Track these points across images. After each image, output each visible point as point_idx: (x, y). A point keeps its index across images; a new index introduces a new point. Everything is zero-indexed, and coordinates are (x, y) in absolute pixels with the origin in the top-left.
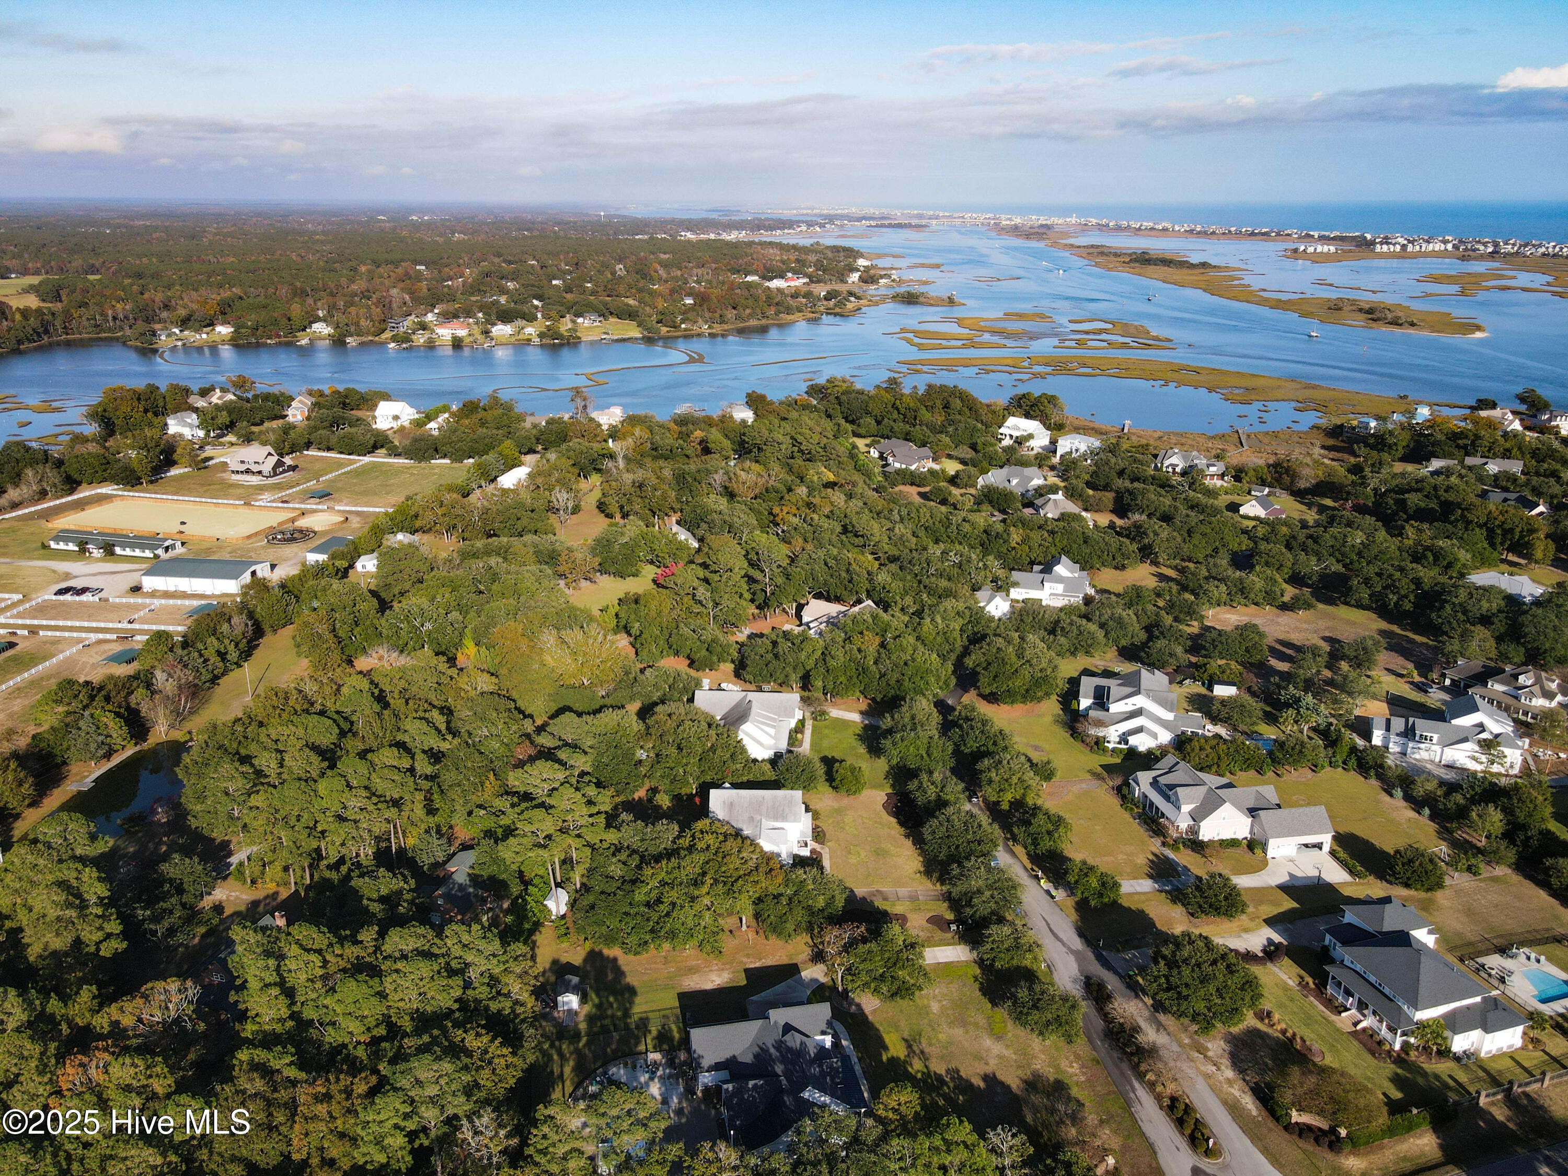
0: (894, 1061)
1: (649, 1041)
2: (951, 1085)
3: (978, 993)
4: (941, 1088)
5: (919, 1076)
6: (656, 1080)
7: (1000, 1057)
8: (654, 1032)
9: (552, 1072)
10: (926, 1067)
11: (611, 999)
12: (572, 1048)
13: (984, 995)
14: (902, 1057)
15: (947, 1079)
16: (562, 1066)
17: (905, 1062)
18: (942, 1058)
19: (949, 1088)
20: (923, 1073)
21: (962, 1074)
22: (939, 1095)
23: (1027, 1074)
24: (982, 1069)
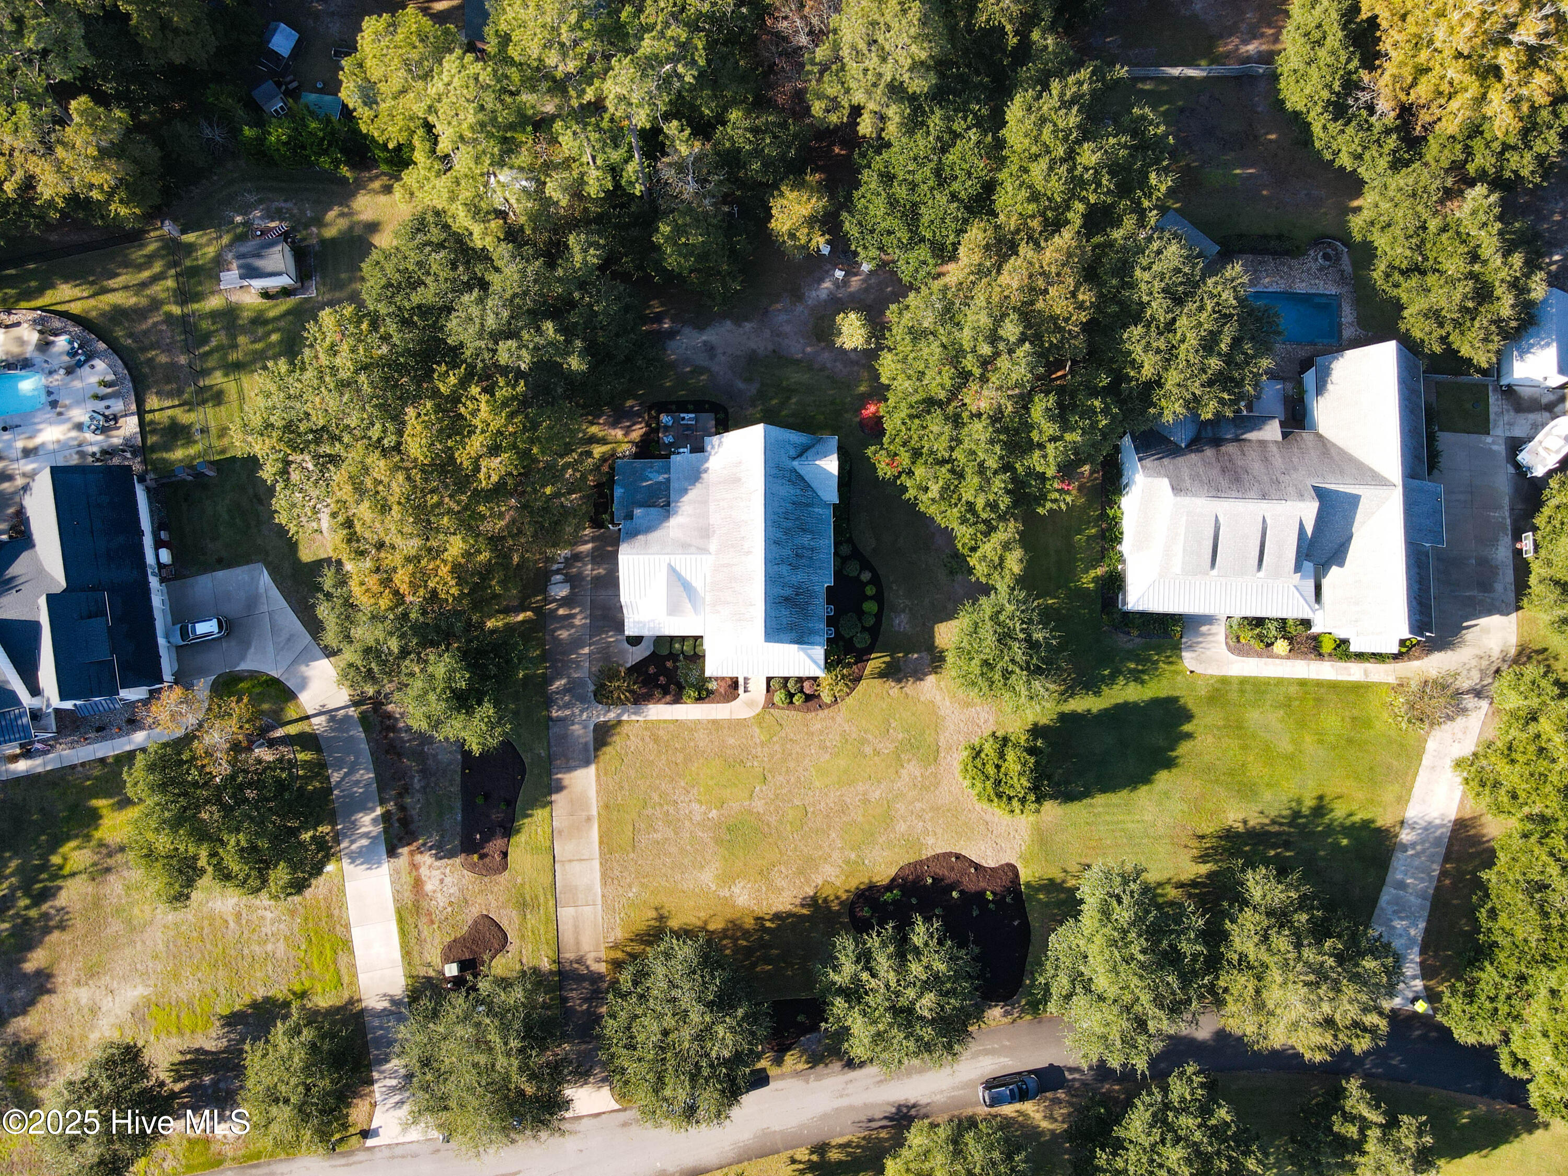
0: (94, 817)
1: (170, 412)
2: (33, 913)
3: (260, 993)
4: (27, 893)
5: (56, 859)
6: (74, 434)
7: (94, 1010)
8: (185, 417)
9: (117, 275)
10: (73, 875)
11: (274, 337)
12: (163, 296)
13: (254, 1005)
14: (98, 834)
15: (45, 907)
16: (126, 288)
17: (88, 838)
18: (97, 903)
19: (27, 908)
20: (61, 867)
21: (55, 936)
22: (13, 889)
23: (48, 1050)
24: (66, 975)
